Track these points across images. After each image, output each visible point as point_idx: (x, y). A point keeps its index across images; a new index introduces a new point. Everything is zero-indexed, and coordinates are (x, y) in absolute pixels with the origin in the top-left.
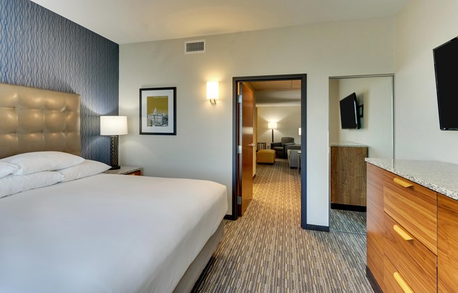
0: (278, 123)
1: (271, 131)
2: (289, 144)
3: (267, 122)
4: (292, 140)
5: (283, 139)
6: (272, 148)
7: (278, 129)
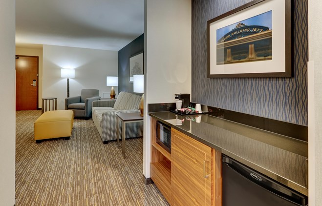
0: (76, 70)
1: (66, 80)
2: (93, 99)
3: (60, 69)
4: (96, 93)
5: (83, 92)
6: (67, 108)
7: (76, 78)
